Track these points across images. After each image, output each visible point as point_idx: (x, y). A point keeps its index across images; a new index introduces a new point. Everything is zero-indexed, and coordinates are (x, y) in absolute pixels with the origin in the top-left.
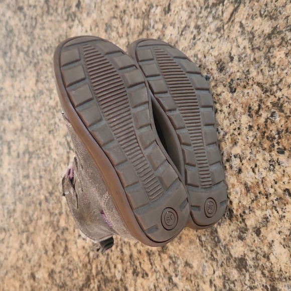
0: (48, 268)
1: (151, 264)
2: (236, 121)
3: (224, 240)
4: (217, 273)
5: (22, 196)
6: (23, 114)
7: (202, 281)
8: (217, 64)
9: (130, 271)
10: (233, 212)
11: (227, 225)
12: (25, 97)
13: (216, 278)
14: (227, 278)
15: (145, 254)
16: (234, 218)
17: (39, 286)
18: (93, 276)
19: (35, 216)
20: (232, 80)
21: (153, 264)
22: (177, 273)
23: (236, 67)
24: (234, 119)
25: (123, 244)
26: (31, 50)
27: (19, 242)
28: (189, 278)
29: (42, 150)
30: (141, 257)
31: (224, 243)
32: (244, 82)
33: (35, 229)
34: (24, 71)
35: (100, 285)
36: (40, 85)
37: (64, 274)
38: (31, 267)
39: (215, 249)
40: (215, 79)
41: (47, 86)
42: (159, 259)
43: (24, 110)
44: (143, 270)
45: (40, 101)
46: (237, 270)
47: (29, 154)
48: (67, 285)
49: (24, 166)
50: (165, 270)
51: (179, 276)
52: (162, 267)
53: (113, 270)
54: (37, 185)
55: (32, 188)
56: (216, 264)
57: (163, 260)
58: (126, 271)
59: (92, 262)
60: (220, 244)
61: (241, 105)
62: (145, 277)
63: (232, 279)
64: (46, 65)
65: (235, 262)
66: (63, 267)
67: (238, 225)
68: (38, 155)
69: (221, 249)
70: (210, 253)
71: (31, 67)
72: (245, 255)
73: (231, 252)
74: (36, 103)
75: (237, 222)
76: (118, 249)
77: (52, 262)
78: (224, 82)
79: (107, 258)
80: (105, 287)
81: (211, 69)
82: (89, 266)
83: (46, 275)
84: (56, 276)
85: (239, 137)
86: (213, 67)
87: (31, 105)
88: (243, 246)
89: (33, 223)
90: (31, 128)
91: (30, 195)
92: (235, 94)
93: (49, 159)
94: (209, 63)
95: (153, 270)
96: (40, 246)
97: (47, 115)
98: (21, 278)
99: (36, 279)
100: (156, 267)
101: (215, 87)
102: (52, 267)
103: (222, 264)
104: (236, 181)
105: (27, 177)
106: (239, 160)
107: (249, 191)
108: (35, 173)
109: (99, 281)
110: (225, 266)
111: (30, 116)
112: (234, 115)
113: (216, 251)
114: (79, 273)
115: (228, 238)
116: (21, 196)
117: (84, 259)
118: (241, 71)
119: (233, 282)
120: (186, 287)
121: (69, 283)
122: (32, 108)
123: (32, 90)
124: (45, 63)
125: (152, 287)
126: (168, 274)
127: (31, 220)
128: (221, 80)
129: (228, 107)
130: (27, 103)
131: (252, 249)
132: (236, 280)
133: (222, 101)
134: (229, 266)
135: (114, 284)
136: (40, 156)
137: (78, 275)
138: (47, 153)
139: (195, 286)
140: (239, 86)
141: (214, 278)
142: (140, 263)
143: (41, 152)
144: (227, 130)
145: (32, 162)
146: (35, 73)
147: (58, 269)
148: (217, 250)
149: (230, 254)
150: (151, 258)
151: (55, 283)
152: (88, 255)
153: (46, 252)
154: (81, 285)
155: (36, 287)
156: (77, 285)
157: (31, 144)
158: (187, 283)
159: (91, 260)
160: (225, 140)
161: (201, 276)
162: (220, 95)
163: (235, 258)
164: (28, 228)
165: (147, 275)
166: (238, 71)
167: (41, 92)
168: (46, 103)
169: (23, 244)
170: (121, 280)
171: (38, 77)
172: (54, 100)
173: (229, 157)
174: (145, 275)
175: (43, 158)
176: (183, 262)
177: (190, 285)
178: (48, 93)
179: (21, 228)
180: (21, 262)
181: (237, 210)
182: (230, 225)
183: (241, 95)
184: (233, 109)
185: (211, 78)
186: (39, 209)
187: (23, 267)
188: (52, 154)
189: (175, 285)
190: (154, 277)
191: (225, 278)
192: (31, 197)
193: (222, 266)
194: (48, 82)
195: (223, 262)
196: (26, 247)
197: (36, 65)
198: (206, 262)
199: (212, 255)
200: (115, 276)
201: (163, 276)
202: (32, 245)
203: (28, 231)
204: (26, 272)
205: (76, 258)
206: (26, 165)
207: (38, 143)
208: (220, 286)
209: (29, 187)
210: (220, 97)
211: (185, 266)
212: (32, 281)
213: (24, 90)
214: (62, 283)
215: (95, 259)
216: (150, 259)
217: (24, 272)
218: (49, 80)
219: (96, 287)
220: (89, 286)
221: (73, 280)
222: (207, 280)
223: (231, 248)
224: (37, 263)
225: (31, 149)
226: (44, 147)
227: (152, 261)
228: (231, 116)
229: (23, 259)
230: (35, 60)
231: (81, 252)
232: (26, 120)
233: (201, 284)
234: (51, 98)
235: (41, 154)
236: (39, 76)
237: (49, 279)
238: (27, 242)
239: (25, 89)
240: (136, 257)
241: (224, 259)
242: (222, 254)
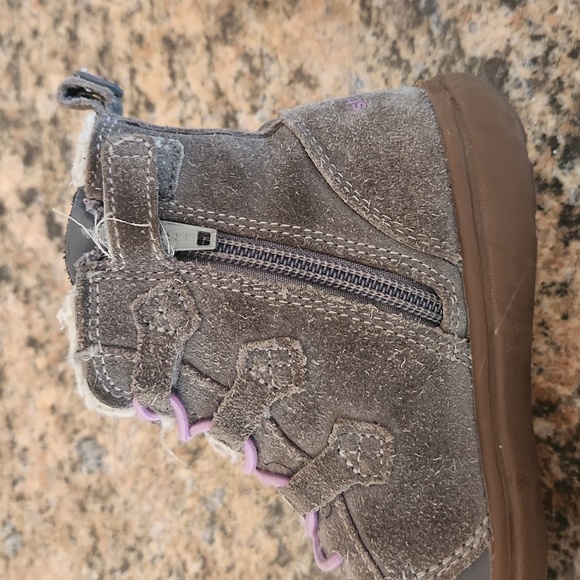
1: (173, 76)
3: (451, 6)
15: (157, 45)
21: (178, 75)
22: (258, 103)
25: (84, 14)
30: (139, 55)
31: (447, 15)
39: (411, 33)
42: (205, 60)
44: (140, 92)
50: (219, 93)
52: (210, 84)
53: (28, 92)
56: (400, 78)
57: (217, 64)
60: (433, 18)
69: (430, 32)
70: (389, 44)
72: (508, 50)
76: (62, 30)
79: (15, 57)
88: (511, 23)
95: (175, 93)
100: (188, 85)
113: (412, 40)
126: (227, 103)
131: (540, 32)
135: (27, 134)
142: (133, 72)
148: (417, 37)
149: (459, 46)
170: (54, 121)
176: (287, 70)
198: (370, 69)
199: (395, 50)
200: (33, 110)
201: (205, 112)
211: (291, 82)
216: (170, 62)
223: (465, 28)
227: (176, 67)
240: (122, 55)
241: (434, 62)
242: (431, 48)
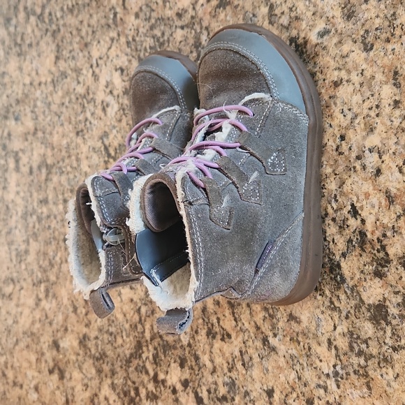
0: (78, 333)
1: (235, 320)
2: (372, 95)
3: (352, 279)
4: (339, 329)
5: (38, 230)
6: (36, 110)
7: (315, 341)
8: (343, 8)
9: (203, 332)
10: (366, 236)
11: (356, 256)
12: (40, 84)
13: (337, 337)
14: (355, 336)
15: (226, 305)
16: (368, 245)
17: (66, 359)
18: (147, 341)
19: (57, 259)
20: (367, 31)
21: (238, 319)
22: (277, 332)
23: (373, 10)
24: (370, 93)
26: (47, 11)
27: (34, 296)
28: (295, 339)
29: (67, 161)
30: (219, 311)
31: (351, 284)
32: (386, 33)
33: (58, 278)
34: (38, 44)
35: (157, 353)
36: (62, 64)
37: (102, 341)
38: (53, 332)
39: (337, 293)
40: (339, 31)
41: (72, 64)
42: (248, 312)
43: (39, 103)
44: (223, 329)
45: (62, 88)
46: (373, 323)
47: (47, 169)
48: (107, 356)
49: (40, 186)
50: (258, 328)
51: (280, 336)
52: (253, 323)
54: (59, 214)
55: (52, 217)
56: (338, 316)
57: (254, 313)
58: (197, 332)
59: (145, 321)
60: (345, 285)
61: (382, 69)
62: (227, 340)
63: (364, 336)
64: (71, 33)
65: (369, 310)
66: (100, 330)
67: (375, 255)
68: (60, 168)
69: (346, 292)
70: (328, 299)
71: (48, 38)
72: (385, 299)
73: (362, 297)
74: (56, 92)
75: (372, 251)
77: (84, 324)
78: (354, 36)
80: (165, 357)
81: (333, 17)
82: (139, 326)
83: (76, 343)
84: (91, 344)
85: (377, 120)
86: (336, 14)
87: (49, 95)
88: (382, 286)
89: (55, 269)
90: (49, 129)
91: (49, 227)
92: (371, 53)
93: (76, 174)
94: (330, 7)
95: (239, 328)
96: (65, 301)
97: (73, 108)
98: (39, 348)
99: (60, 349)
100: (243, 324)
101: (339, 45)
102: (85, 330)
103: (347, 315)
104: (371, 188)
105: (44, 201)
106: (377, 155)
107: (393, 201)
108: (57, 196)
109: (155, 349)
110: (353, 318)
111: (47, 113)
112: (370, 87)
113: (338, 296)
114: (125, 337)
115: (358, 276)
116: (36, 230)
117: (132, 317)
118: (382, 15)
119: (366, 342)
120: (290, 351)
121: (109, 353)
122: (50, 99)
123: (50, 72)
124: (69, 30)
125: (237, 353)
126: (262, 333)
127: (52, 265)
128: (349, 33)
129: (360, 75)
130: (42, 92)
131: (397, 290)
132: (370, 338)
133: (350, 65)
134: (359, 318)
135: (179, 352)
136: (64, 169)
137: (124, 341)
138: (75, 164)
139: (304, 349)
140: (379, 40)
141: (335, 337)
142: (218, 319)
143: (64, 165)
144: (359, 111)
145: (51, 180)
146: (54, 47)
147: (93, 334)
148: (340, 295)
149: (361, 299)
150: (235, 311)
151: (89, 353)
152: (139, 310)
153: (75, 310)
154: (128, 356)
155: (61, 361)
156: (122, 355)
157: (49, 153)
158: (292, 346)
159: (143, 318)
160: (354, 127)
161: (314, 334)
162: (347, 56)
163: (369, 305)
164: (47, 276)
165: (229, 336)
166: (377, 16)
167: (64, 75)
168: (71, 90)
169: (40, 300)
170: (189, 345)
171: (58, 51)
172: (84, 85)
173: (361, 153)
174: (225, 336)
175: (68, 173)
176: (285, 314)
177: (296, 348)
178: (74, 75)
179: (37, 276)
180: (38, 325)
181: (373, 233)
182: (361, 256)
183: (382, 54)
184: (369, 77)
185: (333, 31)
186: (63, 248)
187: (41, 332)
188: (82, 166)
189: (274, 349)
190: (240, 339)
191: (352, 335)
192: (51, 231)
193: (347, 317)
194: (73, 58)
195: (349, 312)
196: (45, 304)
197: (54, 34)
198: (323, 312)
199: (332, 302)
200: (180, 340)
201: (253, 338)
202: (54, 301)
203: (48, 280)
204: (46, 340)
205: (120, 317)
206: (43, 185)
207: (61, 151)
208: (344, 348)
209: (49, 217)
210: (347, 60)
211: (288, 321)
212: (55, 352)
213: (37, 73)
214: (100, 353)
215: (149, 316)
216: (233, 313)
217: (42, 340)
218: (76, 55)
219: (151, 357)
220: (140, 356)
221: (115, 348)
222: (324, 339)
223: (362, 290)
224: (62, 326)
225: (49, 161)
226: (69, 157)
227: (237, 316)
228: (365, 88)
229: (40, 321)
230: (54, 27)
231: (127, 307)
232: (41, 118)
233: (314, 346)
234: (79, 83)
235: (65, 167)
236: (60, 50)
237: (80, 349)
238: (47, 296)
239: (39, 72)
240: (212, 311)
241: (351, 307)
242: (348, 300)
